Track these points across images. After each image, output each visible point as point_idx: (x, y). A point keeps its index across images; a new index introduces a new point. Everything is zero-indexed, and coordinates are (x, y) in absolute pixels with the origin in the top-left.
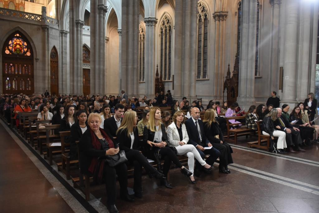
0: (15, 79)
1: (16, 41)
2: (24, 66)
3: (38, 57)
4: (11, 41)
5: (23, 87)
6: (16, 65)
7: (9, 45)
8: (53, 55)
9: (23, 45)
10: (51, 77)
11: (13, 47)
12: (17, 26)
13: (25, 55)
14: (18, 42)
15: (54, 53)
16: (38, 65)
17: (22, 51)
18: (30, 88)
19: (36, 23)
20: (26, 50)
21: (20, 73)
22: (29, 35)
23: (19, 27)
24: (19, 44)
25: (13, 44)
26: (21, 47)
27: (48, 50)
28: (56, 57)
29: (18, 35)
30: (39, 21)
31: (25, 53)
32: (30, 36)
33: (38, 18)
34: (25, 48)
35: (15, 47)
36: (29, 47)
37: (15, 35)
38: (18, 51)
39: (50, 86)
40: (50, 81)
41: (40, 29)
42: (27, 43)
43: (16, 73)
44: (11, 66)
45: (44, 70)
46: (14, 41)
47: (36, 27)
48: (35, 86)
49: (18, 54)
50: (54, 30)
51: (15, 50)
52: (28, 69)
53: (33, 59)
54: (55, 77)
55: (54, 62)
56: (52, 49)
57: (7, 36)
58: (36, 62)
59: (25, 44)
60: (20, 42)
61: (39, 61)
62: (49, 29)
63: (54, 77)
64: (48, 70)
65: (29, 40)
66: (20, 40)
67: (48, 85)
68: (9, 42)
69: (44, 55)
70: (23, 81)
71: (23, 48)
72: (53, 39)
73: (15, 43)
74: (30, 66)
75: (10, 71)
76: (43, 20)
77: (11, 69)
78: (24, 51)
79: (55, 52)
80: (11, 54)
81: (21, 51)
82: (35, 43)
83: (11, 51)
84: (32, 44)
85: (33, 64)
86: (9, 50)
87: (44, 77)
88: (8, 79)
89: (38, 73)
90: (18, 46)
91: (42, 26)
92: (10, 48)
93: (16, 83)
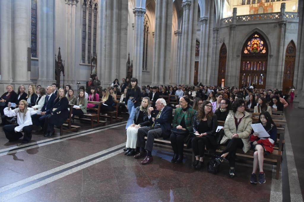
0: (250, 75)
1: (254, 41)
2: (259, 63)
3: (272, 54)
4: (250, 42)
5: (256, 82)
6: (252, 62)
7: (248, 46)
8: (290, 50)
9: (260, 44)
10: (284, 72)
11: (251, 47)
12: (255, 28)
13: (261, 52)
14: (255, 42)
15: (292, 48)
16: (271, 61)
17: (259, 49)
18: (262, 82)
19: (274, 21)
20: (262, 48)
21: (255, 69)
22: (265, 33)
23: (257, 29)
24: (256, 44)
25: (251, 44)
26: (258, 46)
27: (284, 46)
28: (293, 51)
29: (256, 36)
30: (277, 18)
31: (261, 51)
32: (266, 35)
33: (276, 16)
34: (261, 46)
35: (253, 46)
36: (265, 45)
37: (254, 36)
38: (255, 50)
39: (282, 81)
40: (283, 76)
41: (276, 26)
42: (263, 42)
43: (252, 69)
44: (248, 64)
45: (277, 65)
46: (252, 41)
47: (273, 25)
48: (267, 81)
49: (255, 53)
50: (292, 25)
51: (253, 49)
52: (262, 65)
53: (268, 56)
54: (290, 72)
55: (290, 56)
56: (290, 44)
57: (247, 38)
58: (270, 58)
59: (262, 42)
60: (257, 41)
61: (273, 57)
62: (287, 24)
63: (288, 72)
64: (282, 65)
65: (265, 38)
66: (258, 40)
67: (281, 81)
68: (248, 43)
69: (278, 51)
70: (257, 76)
71: (259, 47)
72: (290, 33)
73: (253, 43)
74: (264, 62)
75: (246, 67)
76: (281, 17)
77: (248, 66)
78: (260, 49)
79: (293, 46)
80: (248, 53)
81: (257, 49)
82: (270, 41)
83: (249, 51)
84: (267, 42)
85: (267, 61)
86: (247, 50)
87: (277, 72)
88: (244, 74)
89: (271, 68)
90: (255, 46)
91: (279, 23)
92: (248, 48)
93: (251, 78)
